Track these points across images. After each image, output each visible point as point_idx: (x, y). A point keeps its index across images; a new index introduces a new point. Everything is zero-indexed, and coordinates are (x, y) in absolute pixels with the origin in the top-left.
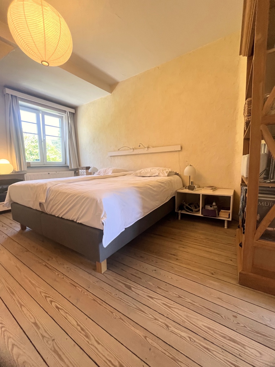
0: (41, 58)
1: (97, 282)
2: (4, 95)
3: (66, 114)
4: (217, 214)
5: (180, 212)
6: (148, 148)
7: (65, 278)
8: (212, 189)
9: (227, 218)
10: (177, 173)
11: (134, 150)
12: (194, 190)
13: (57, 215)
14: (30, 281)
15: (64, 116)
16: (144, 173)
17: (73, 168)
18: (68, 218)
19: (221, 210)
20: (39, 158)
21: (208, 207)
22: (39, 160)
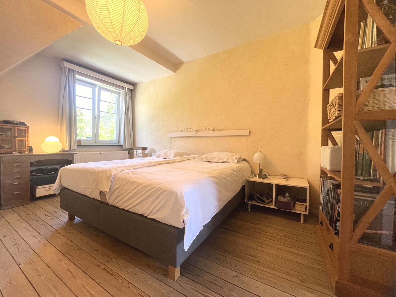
0: (116, 37)
1: (172, 292)
2: (61, 68)
3: (124, 91)
4: (292, 207)
5: (250, 202)
6: (213, 130)
7: (131, 287)
8: (284, 179)
9: (304, 212)
10: (245, 159)
11: (197, 132)
12: (266, 179)
13: (121, 207)
14: (88, 291)
15: (121, 92)
16: (210, 158)
17: (127, 148)
18: (137, 212)
19: (297, 203)
20: (91, 136)
21: (281, 199)
22: (90, 138)
